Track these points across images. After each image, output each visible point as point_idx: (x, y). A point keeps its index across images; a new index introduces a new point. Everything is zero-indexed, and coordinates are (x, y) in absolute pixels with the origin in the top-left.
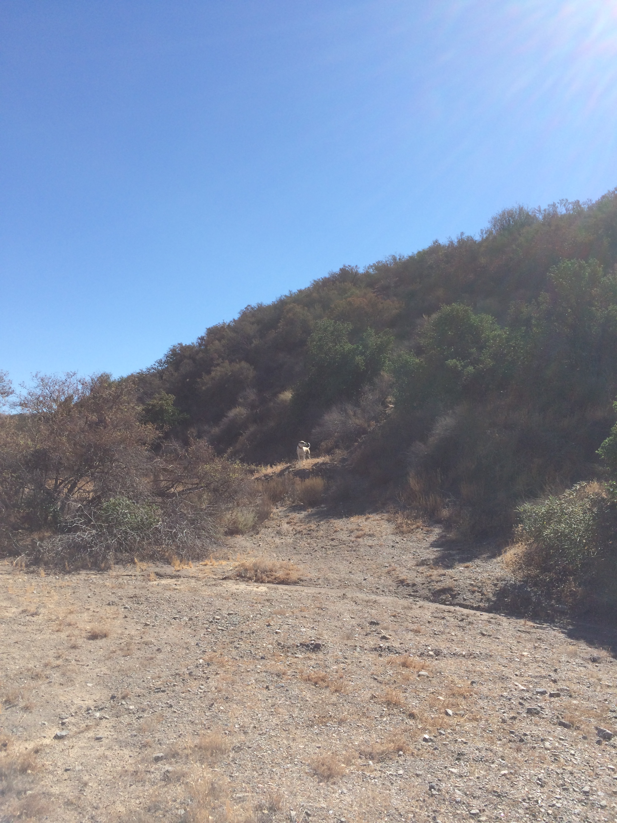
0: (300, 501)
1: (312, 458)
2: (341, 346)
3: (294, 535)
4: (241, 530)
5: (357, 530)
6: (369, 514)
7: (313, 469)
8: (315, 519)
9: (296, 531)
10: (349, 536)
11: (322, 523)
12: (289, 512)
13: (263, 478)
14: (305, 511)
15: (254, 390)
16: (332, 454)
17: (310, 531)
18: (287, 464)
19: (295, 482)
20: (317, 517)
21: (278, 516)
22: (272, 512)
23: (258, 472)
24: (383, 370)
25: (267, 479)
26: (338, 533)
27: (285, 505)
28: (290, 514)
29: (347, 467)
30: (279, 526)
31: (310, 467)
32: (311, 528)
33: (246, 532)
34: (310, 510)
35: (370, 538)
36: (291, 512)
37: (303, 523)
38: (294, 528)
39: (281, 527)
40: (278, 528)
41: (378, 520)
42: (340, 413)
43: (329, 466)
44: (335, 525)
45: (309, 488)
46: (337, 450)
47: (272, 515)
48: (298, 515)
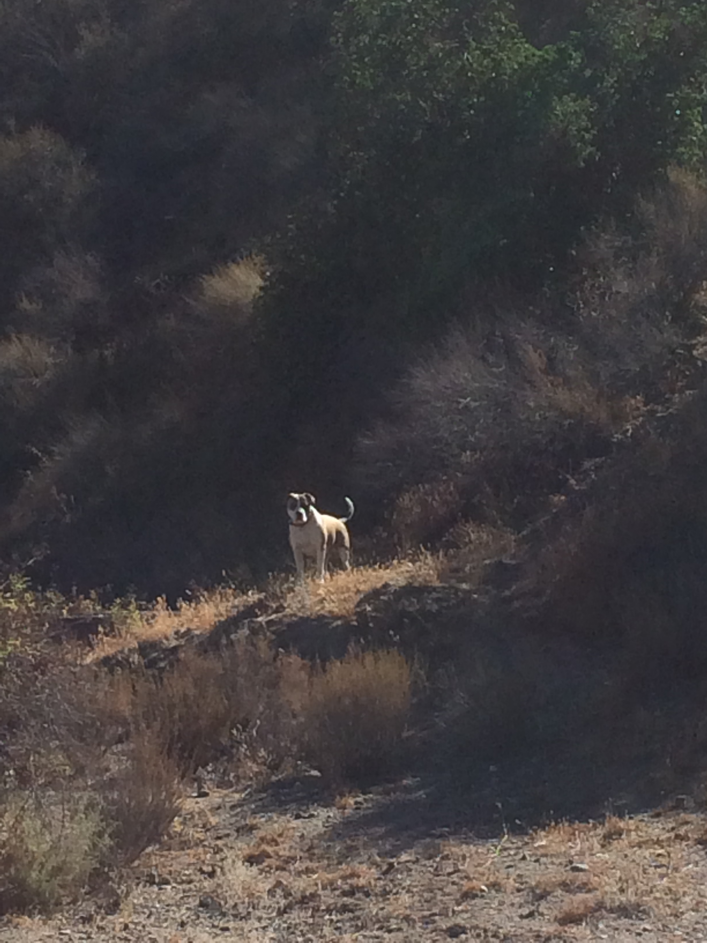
0: (306, 759)
1: (356, 564)
2: (486, 53)
3: (281, 913)
4: (38, 894)
5: (565, 886)
6: (621, 817)
7: (361, 615)
8: (374, 840)
9: (287, 894)
10: (531, 915)
11: (404, 857)
12: (254, 812)
13: (135, 658)
14: (327, 806)
15: (89, 258)
16: (448, 546)
17: (351, 893)
18: (245, 593)
19: (279, 676)
20: (381, 830)
21: (206, 827)
22: (177, 812)
23: (111, 631)
24: (680, 164)
25: (151, 664)
26: (477, 901)
27: (238, 777)
28: (260, 820)
29: (516, 604)
30: (212, 875)
31: (351, 606)
32: (354, 881)
33: (58, 903)
34: (351, 801)
35: (624, 922)
36: (263, 809)
37: (320, 858)
38: (279, 884)
39: (219, 879)
40: (208, 884)
41: (658, 842)
42: (483, 359)
43: (437, 600)
44: (465, 866)
45: (347, 701)
46: (470, 528)
47: (177, 825)
48: (295, 823)
